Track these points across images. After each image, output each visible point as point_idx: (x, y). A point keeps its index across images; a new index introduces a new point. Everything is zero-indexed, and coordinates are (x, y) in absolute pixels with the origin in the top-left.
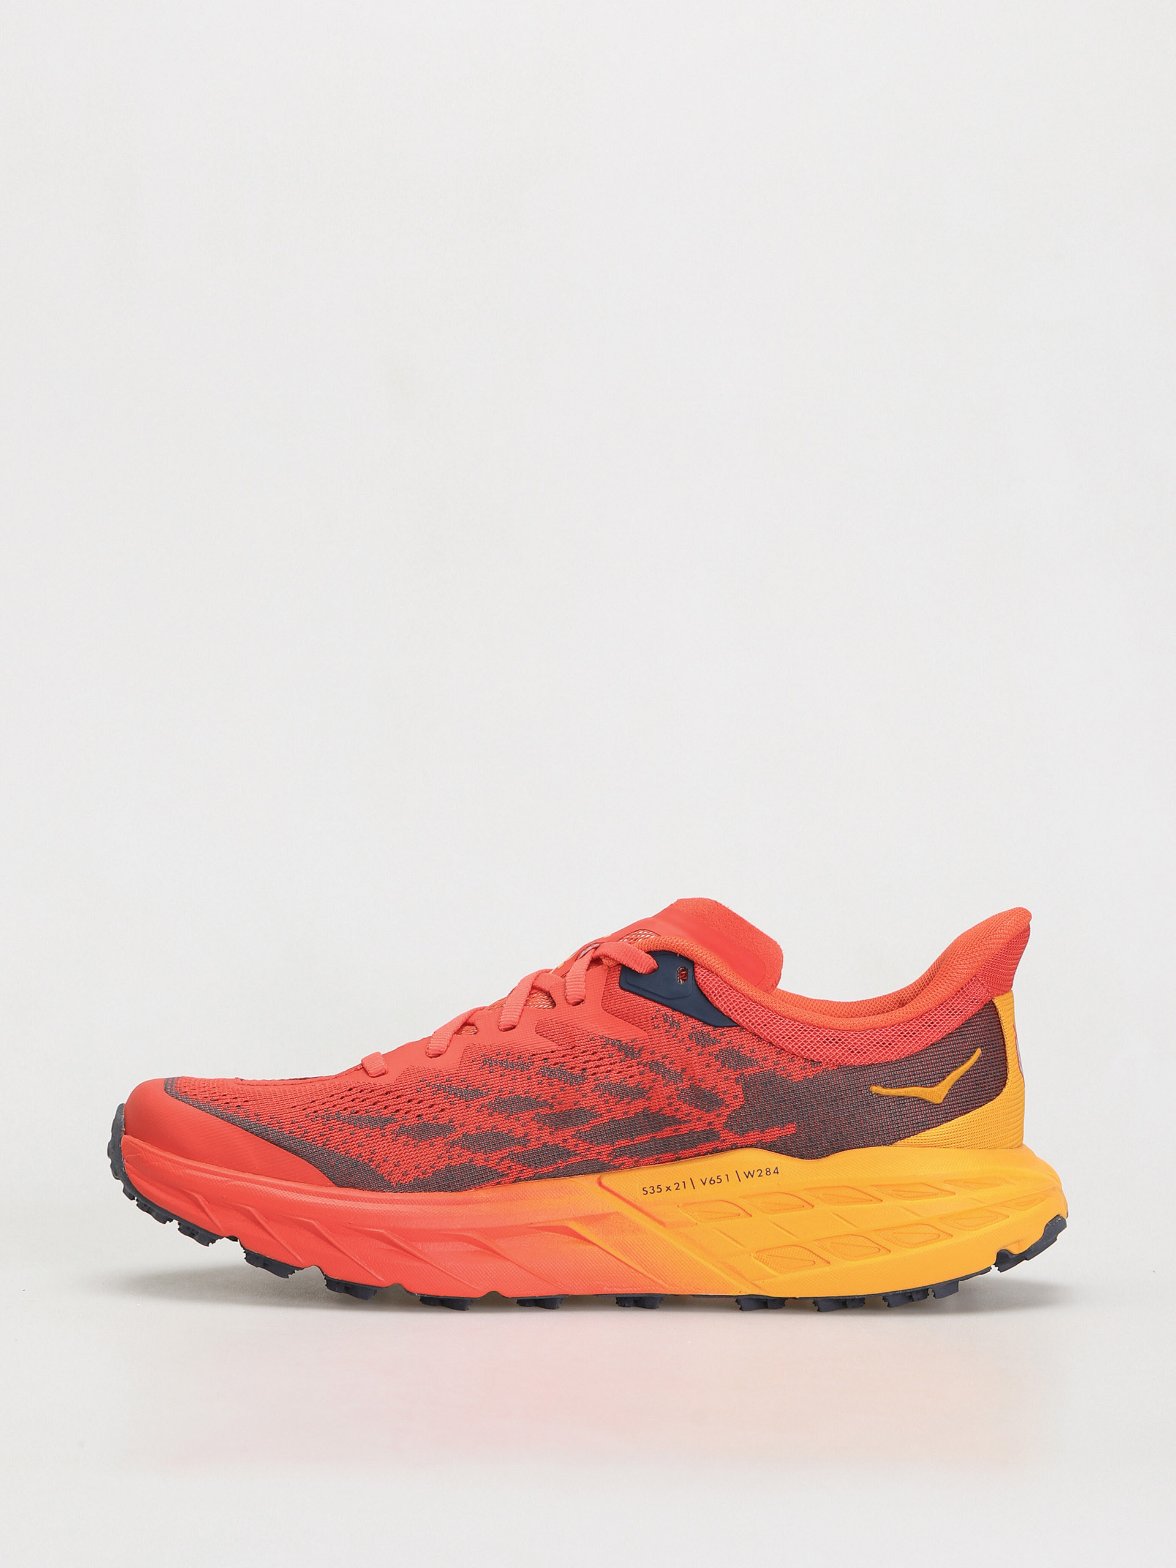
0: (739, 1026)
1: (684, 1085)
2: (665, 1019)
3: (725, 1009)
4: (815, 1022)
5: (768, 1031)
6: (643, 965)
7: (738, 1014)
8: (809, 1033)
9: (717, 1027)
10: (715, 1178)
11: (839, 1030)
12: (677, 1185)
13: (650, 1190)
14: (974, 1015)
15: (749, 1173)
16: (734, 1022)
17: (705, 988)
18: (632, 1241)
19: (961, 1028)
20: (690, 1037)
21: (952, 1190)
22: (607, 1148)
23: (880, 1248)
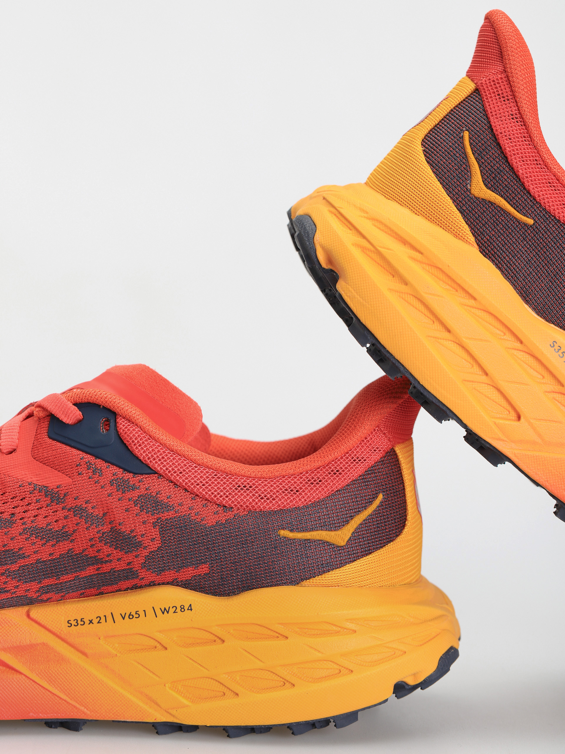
0: (156, 473)
1: (106, 528)
2: (89, 465)
3: (144, 457)
4: (228, 470)
5: (184, 478)
6: (70, 416)
7: (156, 462)
8: (222, 480)
9: (136, 474)
10: (133, 613)
11: (250, 477)
12: (99, 619)
13: (74, 623)
14: (376, 463)
15: (165, 609)
16: (152, 470)
17: (126, 438)
18: (56, 670)
19: (365, 475)
20: (111, 483)
21: (354, 628)
22: (35, 586)
23: (285, 682)
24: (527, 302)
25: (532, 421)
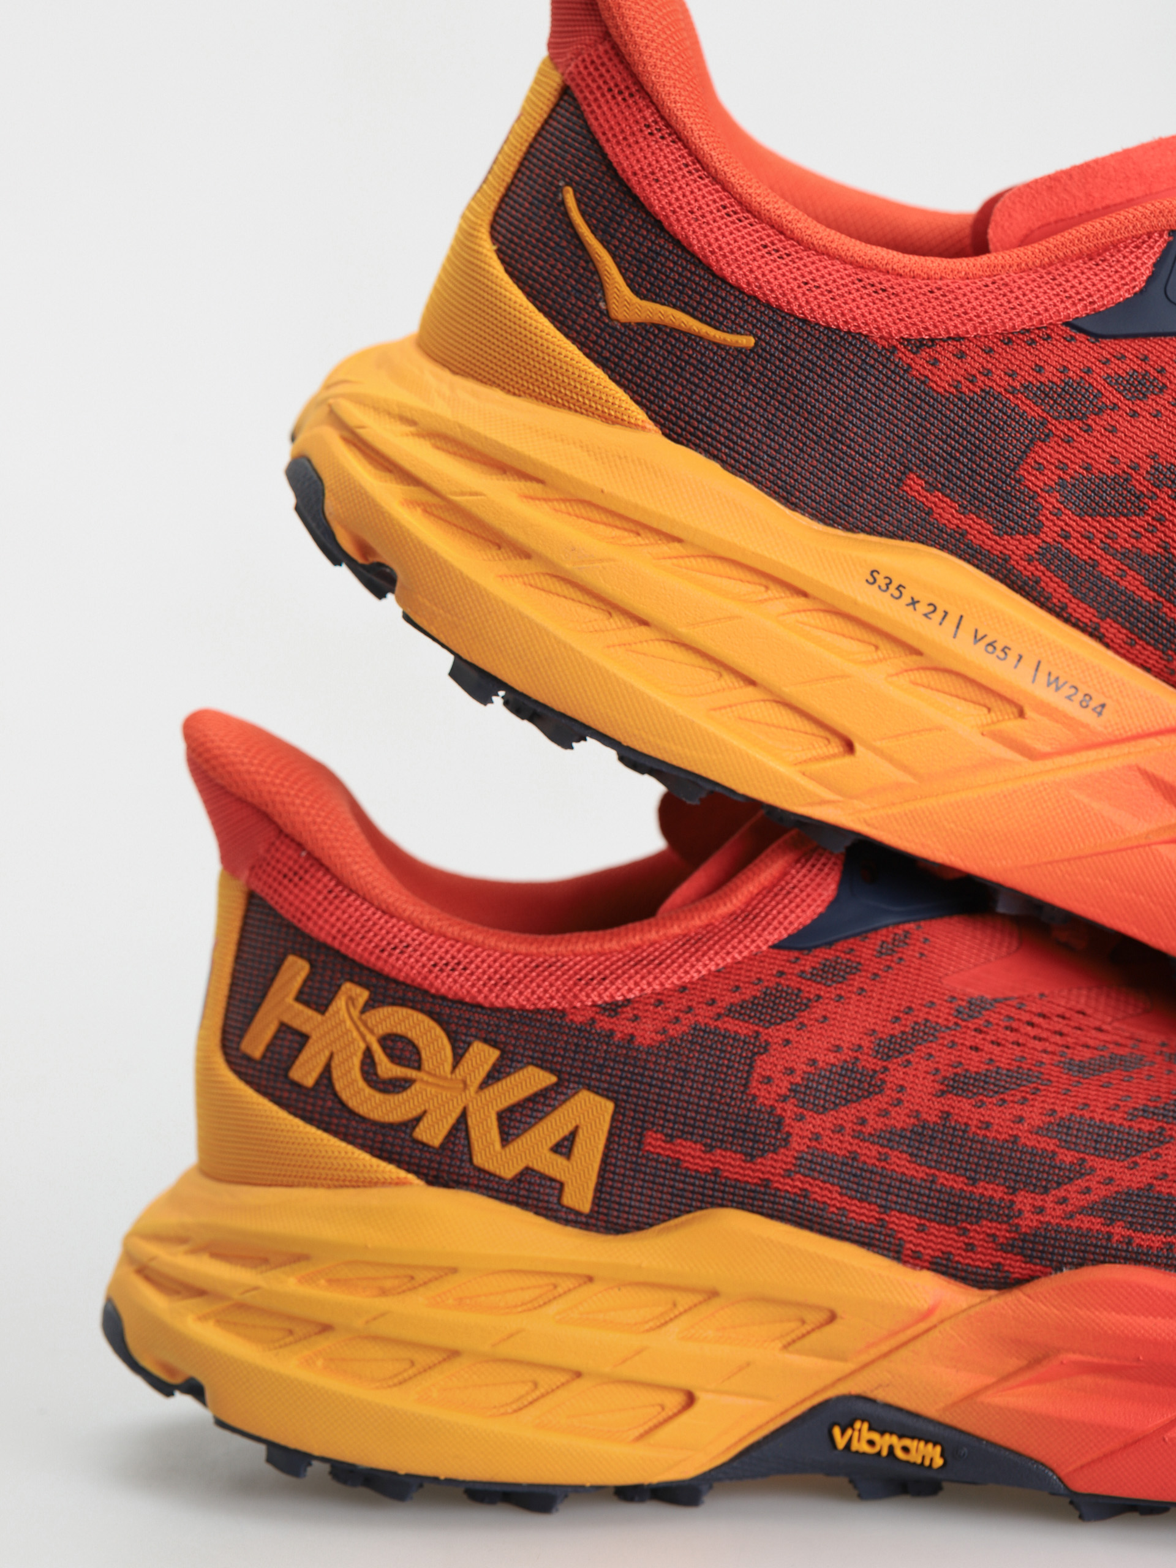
24: (794, 506)
25: (878, 744)
